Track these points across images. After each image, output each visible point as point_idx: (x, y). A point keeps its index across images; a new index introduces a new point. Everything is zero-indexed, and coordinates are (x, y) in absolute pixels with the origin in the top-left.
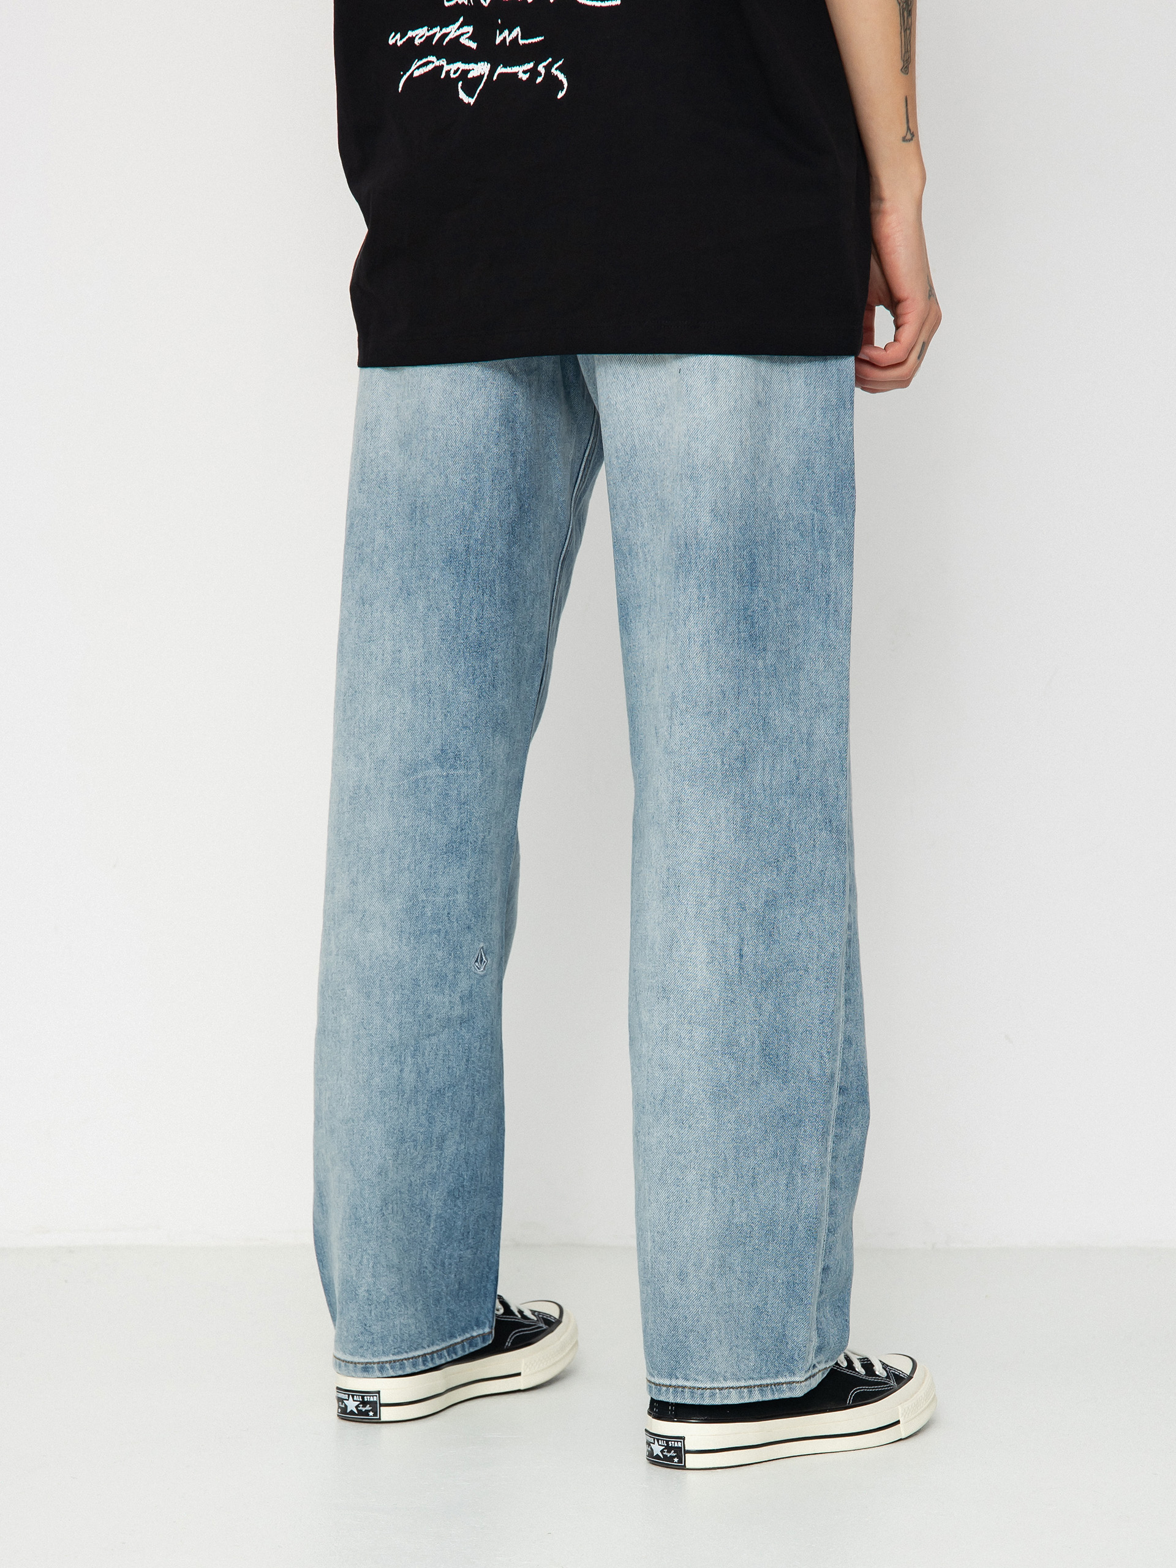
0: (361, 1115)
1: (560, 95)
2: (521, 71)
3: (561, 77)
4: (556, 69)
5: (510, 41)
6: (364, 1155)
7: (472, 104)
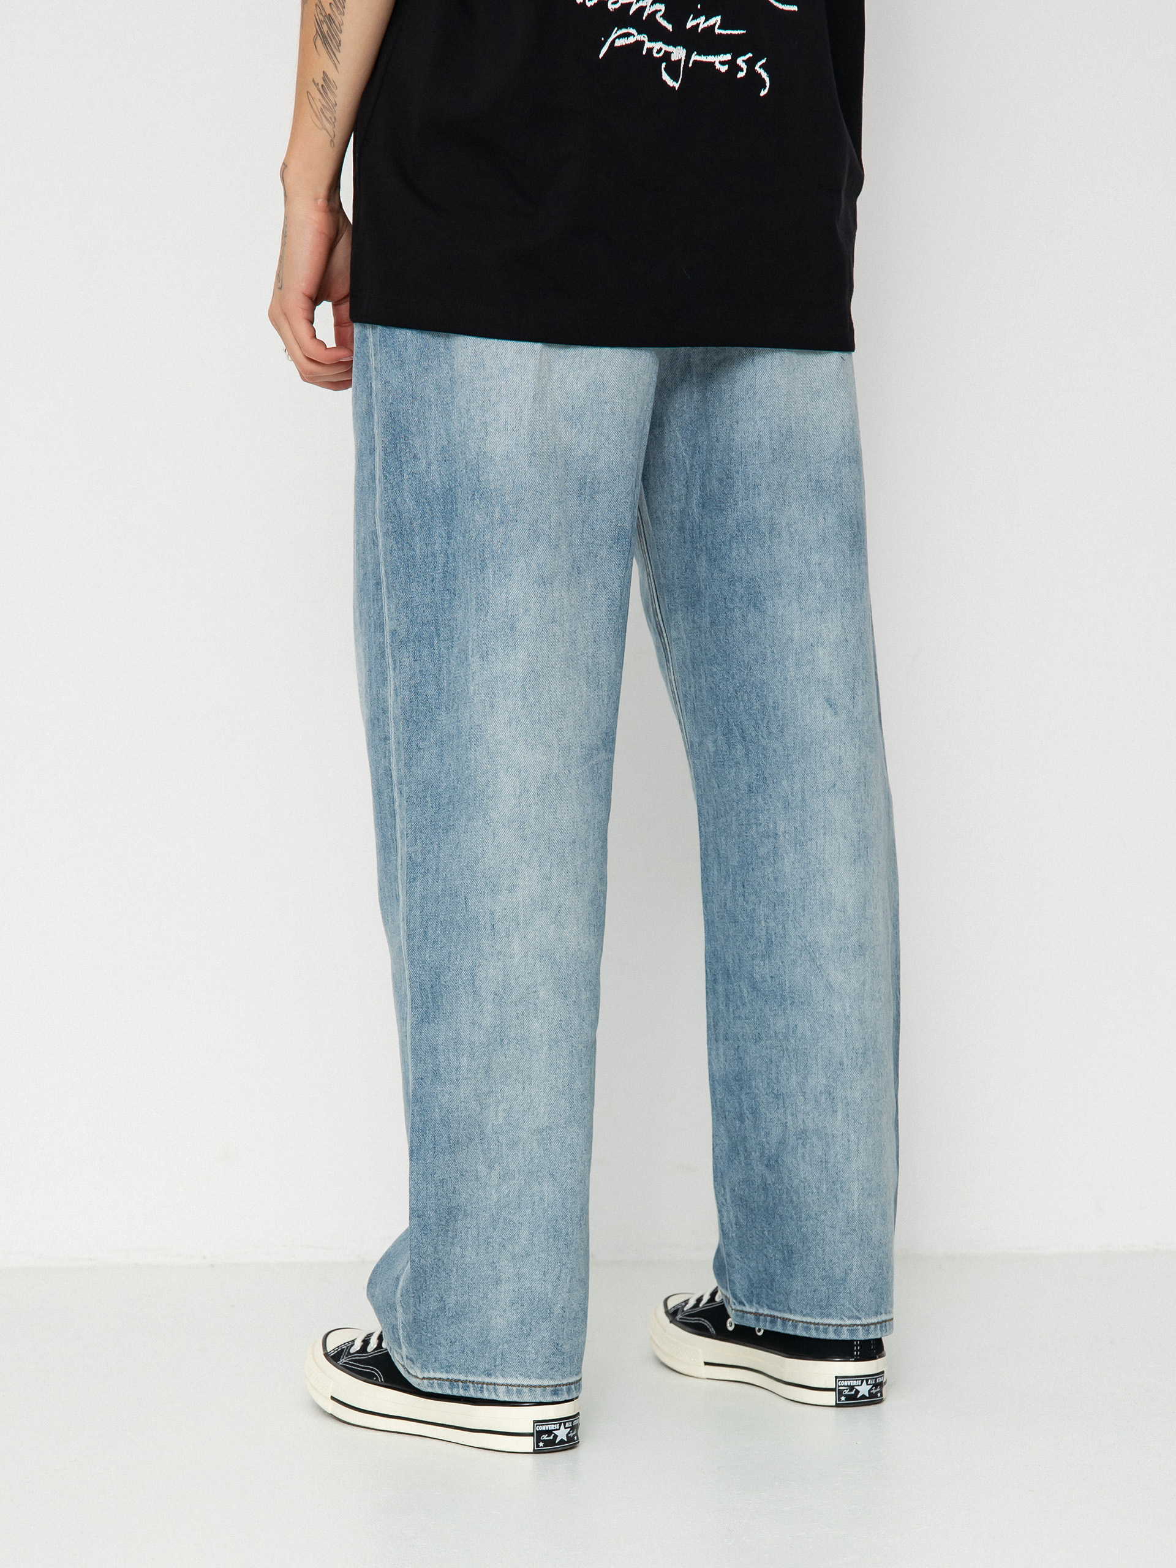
0: (562, 1122)
1: (763, 93)
2: (719, 61)
3: (764, 75)
4: (760, 67)
5: (704, 28)
6: (566, 1163)
7: (677, 88)
